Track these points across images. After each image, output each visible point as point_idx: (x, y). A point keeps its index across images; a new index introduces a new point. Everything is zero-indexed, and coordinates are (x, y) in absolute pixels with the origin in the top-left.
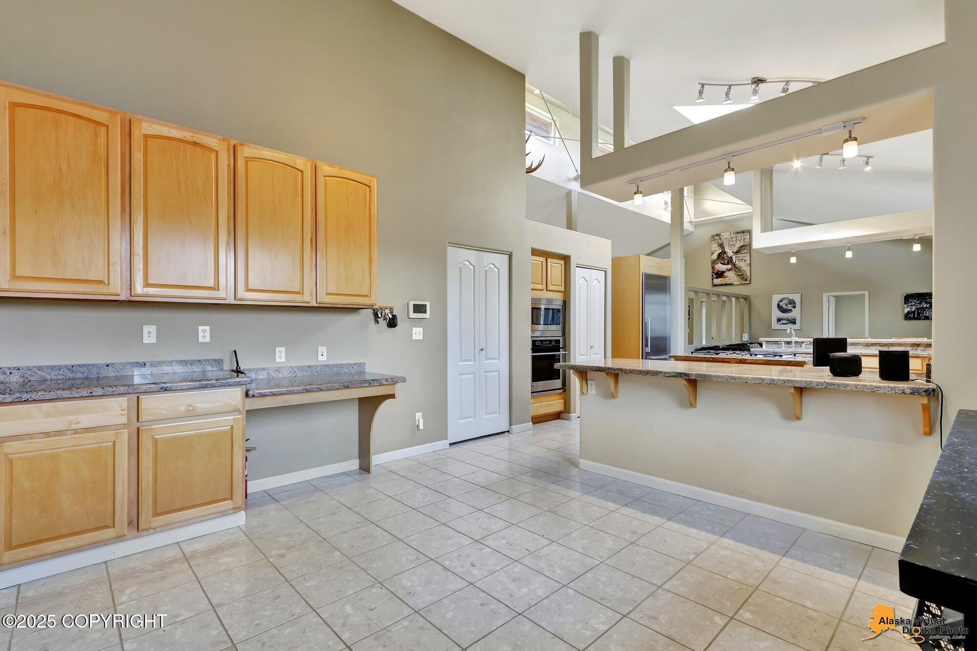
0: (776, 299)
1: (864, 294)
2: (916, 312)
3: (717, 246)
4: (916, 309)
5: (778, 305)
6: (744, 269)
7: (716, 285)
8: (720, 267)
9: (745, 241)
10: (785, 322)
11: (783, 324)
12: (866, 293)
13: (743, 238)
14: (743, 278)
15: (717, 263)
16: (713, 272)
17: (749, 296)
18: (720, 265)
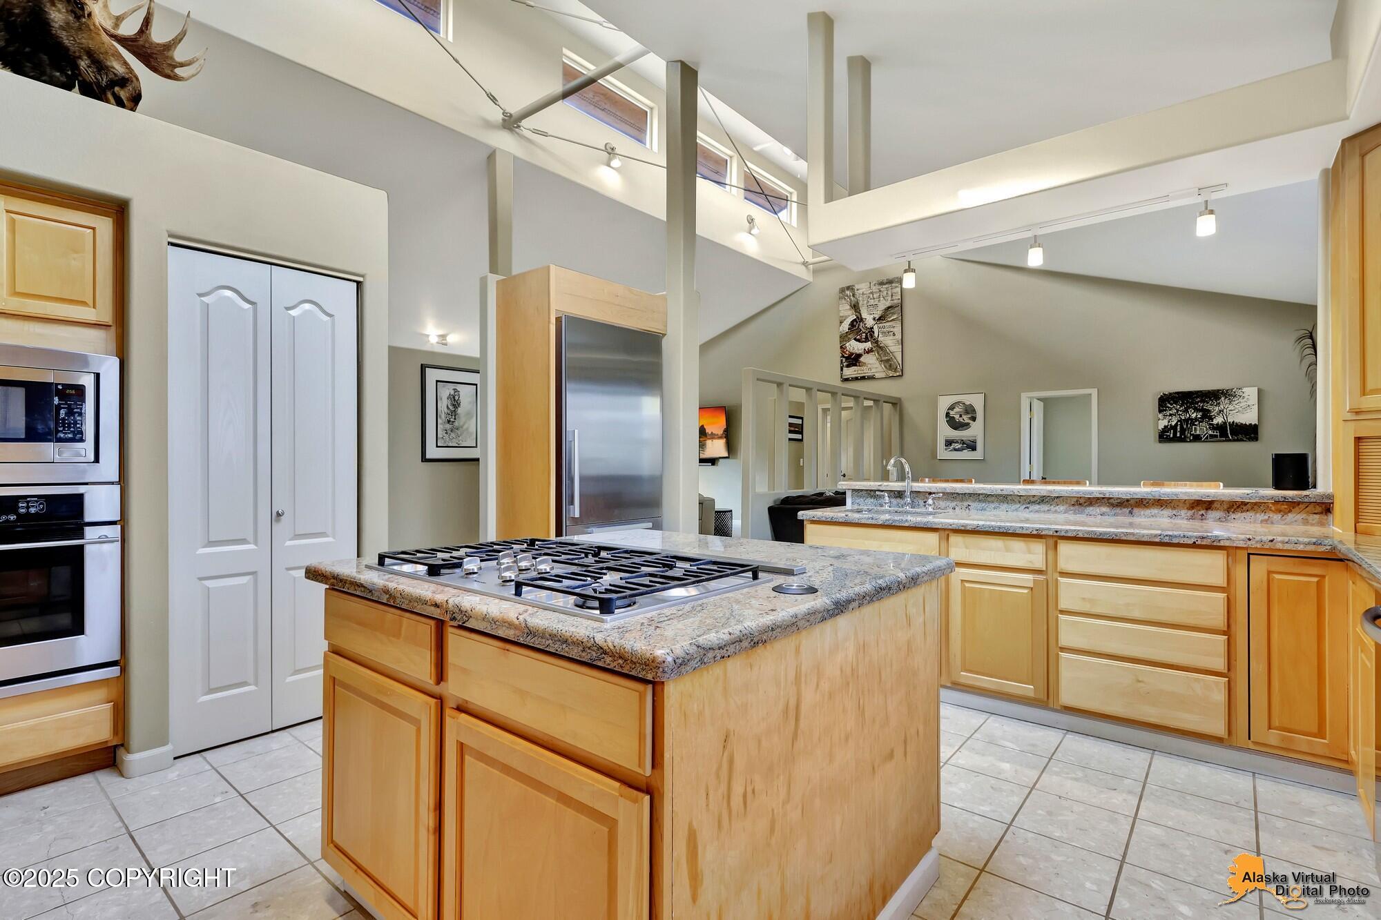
0: (944, 403)
1: (1090, 394)
2: (1178, 427)
3: (848, 307)
4: (1178, 421)
5: (947, 415)
6: (892, 349)
7: (847, 380)
8: (854, 346)
9: (894, 298)
10: (958, 446)
11: (955, 450)
12: (1094, 392)
13: (890, 293)
14: (890, 366)
15: (849, 340)
16: (843, 356)
17: (900, 399)
18: (853, 342)
